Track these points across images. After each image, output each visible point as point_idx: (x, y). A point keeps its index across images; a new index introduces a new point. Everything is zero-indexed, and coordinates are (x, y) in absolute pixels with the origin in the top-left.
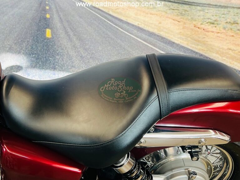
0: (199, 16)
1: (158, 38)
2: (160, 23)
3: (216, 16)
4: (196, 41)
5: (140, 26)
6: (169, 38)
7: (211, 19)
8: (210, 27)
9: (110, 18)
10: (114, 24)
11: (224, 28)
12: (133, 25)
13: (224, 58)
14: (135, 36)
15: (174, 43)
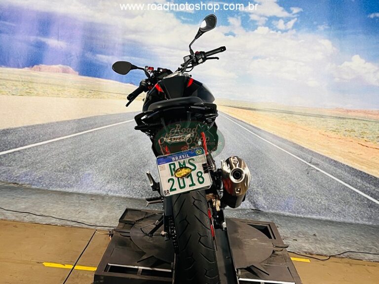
0: (323, 125)
1: (290, 143)
2: (291, 132)
3: (337, 125)
4: (322, 146)
5: (275, 134)
6: (299, 144)
7: (333, 128)
8: (333, 134)
9: (251, 128)
10: (254, 133)
11: (344, 135)
12: (269, 133)
13: (346, 160)
14: (271, 142)
15: (303, 148)
